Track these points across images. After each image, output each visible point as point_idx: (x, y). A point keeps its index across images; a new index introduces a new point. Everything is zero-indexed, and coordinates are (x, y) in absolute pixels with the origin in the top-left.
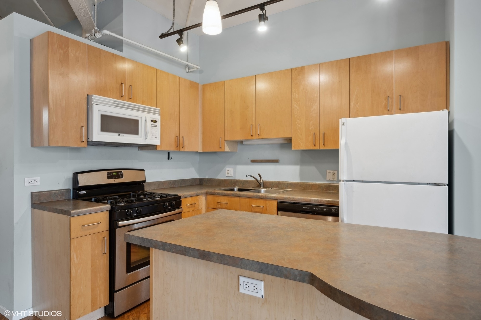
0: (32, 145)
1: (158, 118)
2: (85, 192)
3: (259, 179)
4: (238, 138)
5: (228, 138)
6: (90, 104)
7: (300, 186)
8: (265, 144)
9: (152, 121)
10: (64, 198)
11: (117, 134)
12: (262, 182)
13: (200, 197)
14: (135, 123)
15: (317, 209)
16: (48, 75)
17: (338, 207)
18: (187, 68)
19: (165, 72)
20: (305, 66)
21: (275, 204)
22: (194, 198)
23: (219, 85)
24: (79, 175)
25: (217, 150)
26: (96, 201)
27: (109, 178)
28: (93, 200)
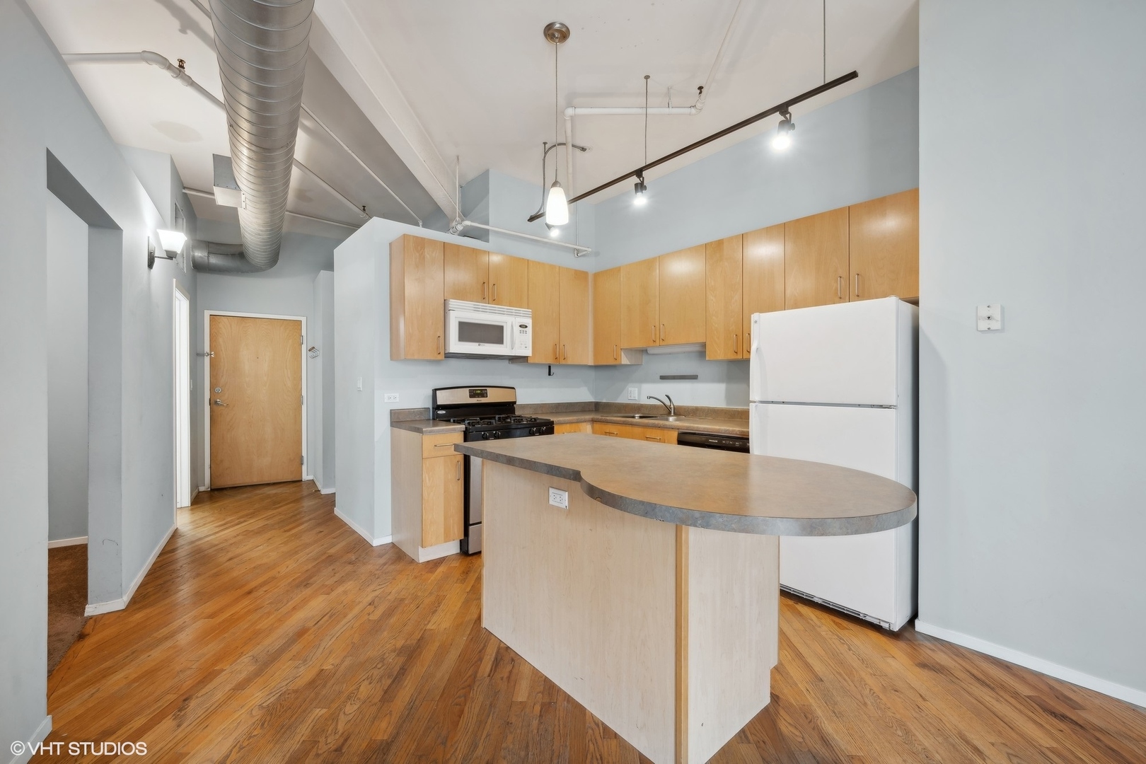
0: (392, 359)
1: (528, 322)
2: (444, 412)
3: (667, 403)
4: (639, 344)
5: (626, 346)
6: (447, 311)
7: (725, 413)
8: (678, 353)
9: (520, 326)
10: (423, 418)
11: (477, 344)
12: (672, 406)
13: (584, 424)
14: (500, 329)
15: (728, 442)
16: (404, 282)
17: (748, 439)
18: (576, 252)
19: (539, 263)
20: (723, 239)
21: (675, 435)
22: (574, 425)
23: (613, 272)
24: (438, 392)
25: (612, 362)
26: (454, 422)
27: (471, 396)
28: (452, 420)
